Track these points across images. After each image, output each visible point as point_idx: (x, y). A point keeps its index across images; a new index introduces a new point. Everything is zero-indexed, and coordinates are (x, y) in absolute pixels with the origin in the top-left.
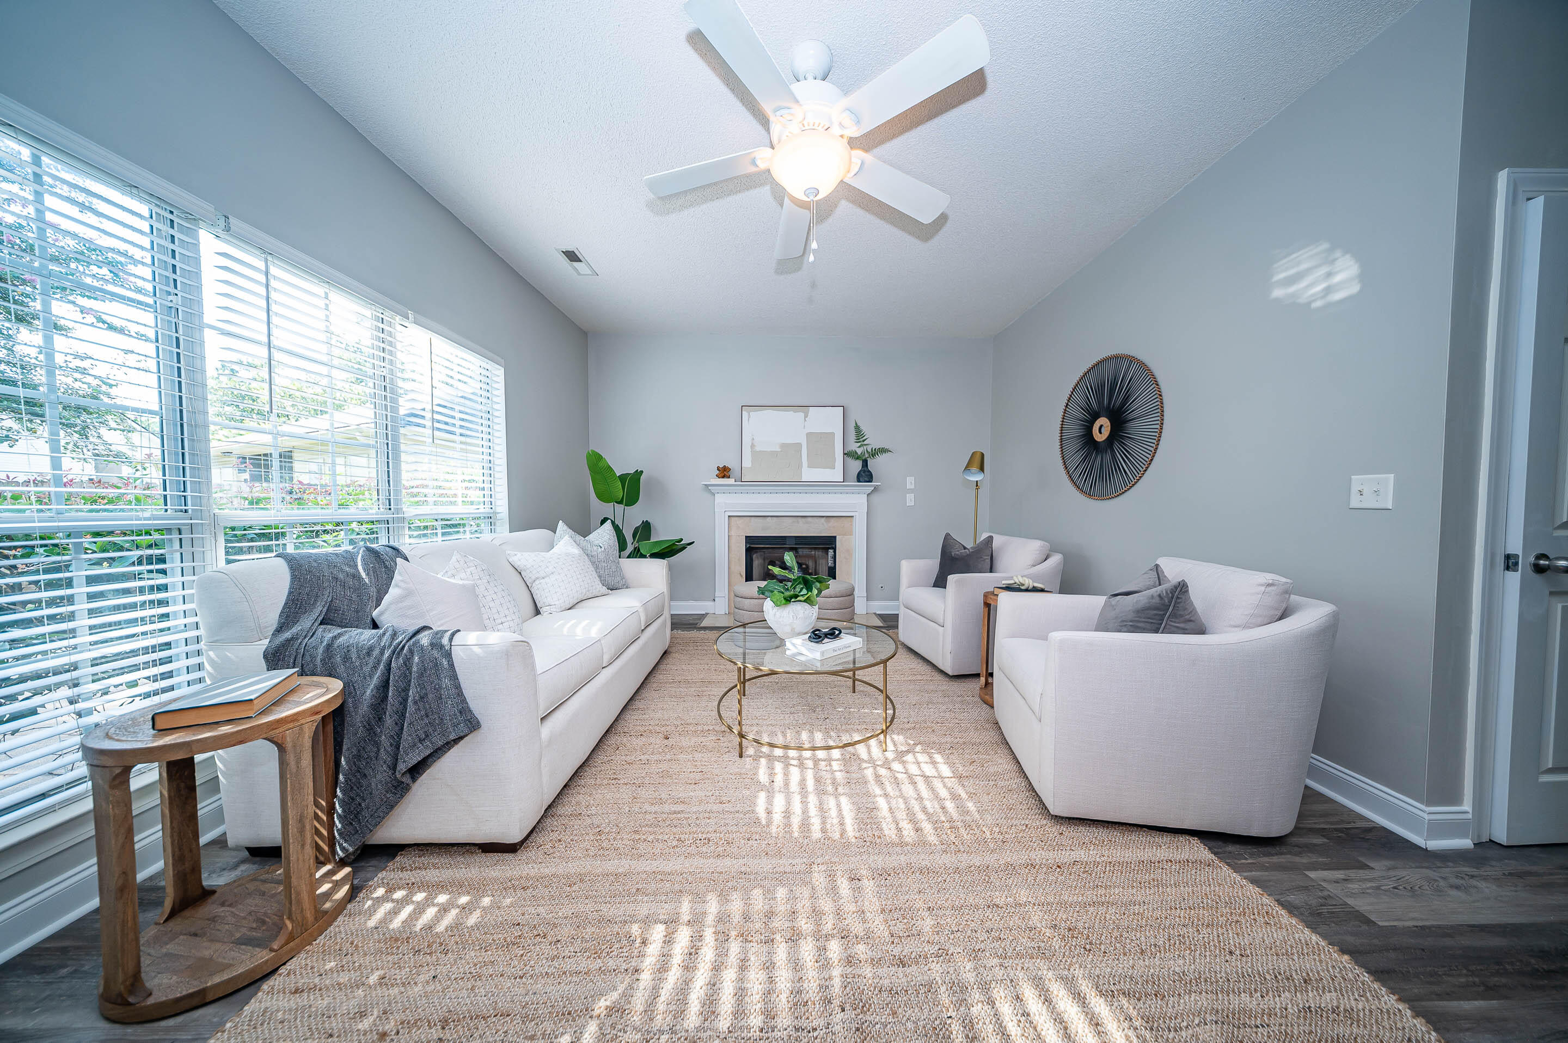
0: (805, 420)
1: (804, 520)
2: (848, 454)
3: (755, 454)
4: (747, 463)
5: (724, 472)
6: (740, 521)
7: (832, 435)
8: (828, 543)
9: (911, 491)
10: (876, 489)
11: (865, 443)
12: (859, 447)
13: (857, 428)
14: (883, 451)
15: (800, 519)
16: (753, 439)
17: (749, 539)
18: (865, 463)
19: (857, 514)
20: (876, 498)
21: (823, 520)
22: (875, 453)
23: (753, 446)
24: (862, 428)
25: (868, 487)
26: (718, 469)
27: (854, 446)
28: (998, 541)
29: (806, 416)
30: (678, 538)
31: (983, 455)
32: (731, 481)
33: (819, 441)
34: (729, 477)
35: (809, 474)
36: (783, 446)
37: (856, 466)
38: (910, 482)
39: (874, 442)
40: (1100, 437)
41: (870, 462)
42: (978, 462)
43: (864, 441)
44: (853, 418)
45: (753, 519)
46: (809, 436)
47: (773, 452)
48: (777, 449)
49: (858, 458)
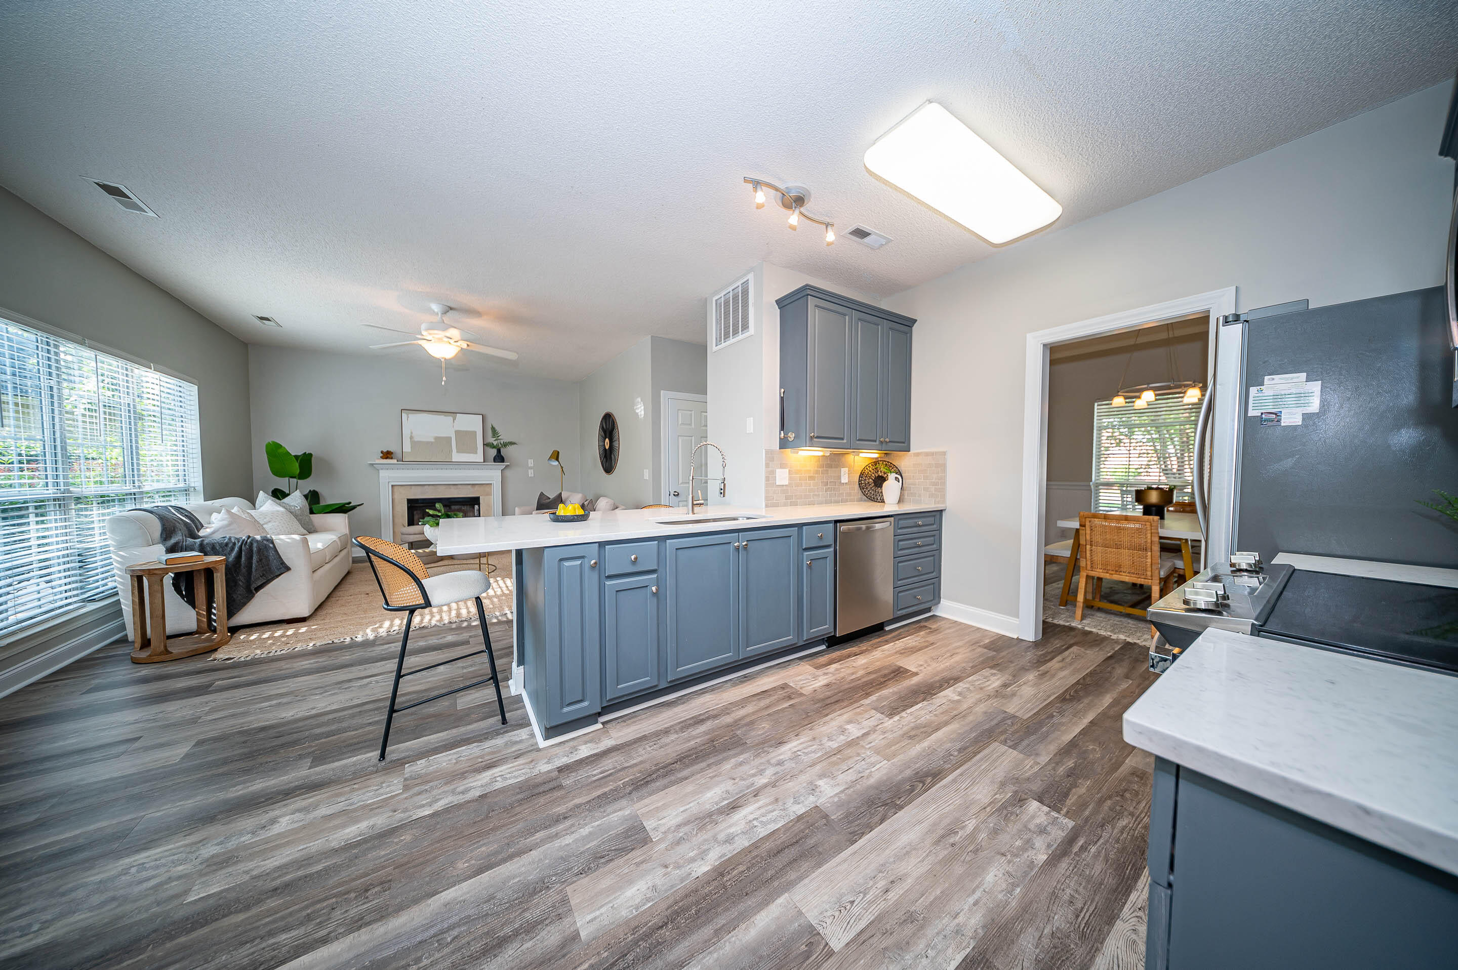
0: (454, 422)
1: (455, 487)
2: (486, 445)
3: (414, 444)
4: (407, 448)
5: (387, 455)
6: (401, 489)
7: (474, 433)
8: (473, 501)
9: (531, 468)
10: (507, 467)
11: (498, 438)
12: (495, 440)
13: (493, 429)
14: (512, 443)
15: (452, 487)
16: (412, 432)
17: (410, 501)
18: (499, 451)
19: (494, 482)
20: (508, 473)
21: (469, 487)
22: (505, 445)
23: (411, 438)
24: (496, 428)
25: (502, 465)
26: (382, 452)
27: (491, 440)
28: (563, 496)
29: (454, 420)
30: (347, 501)
31: (558, 452)
32: (394, 461)
33: (464, 436)
34: (392, 458)
35: (456, 457)
36: (437, 438)
37: (493, 452)
38: (531, 463)
39: (505, 437)
40: (607, 447)
41: (502, 450)
42: (556, 456)
44: (491, 421)
45: (413, 487)
46: (457, 433)
47: (428, 443)
48: (433, 440)
49: (494, 447)
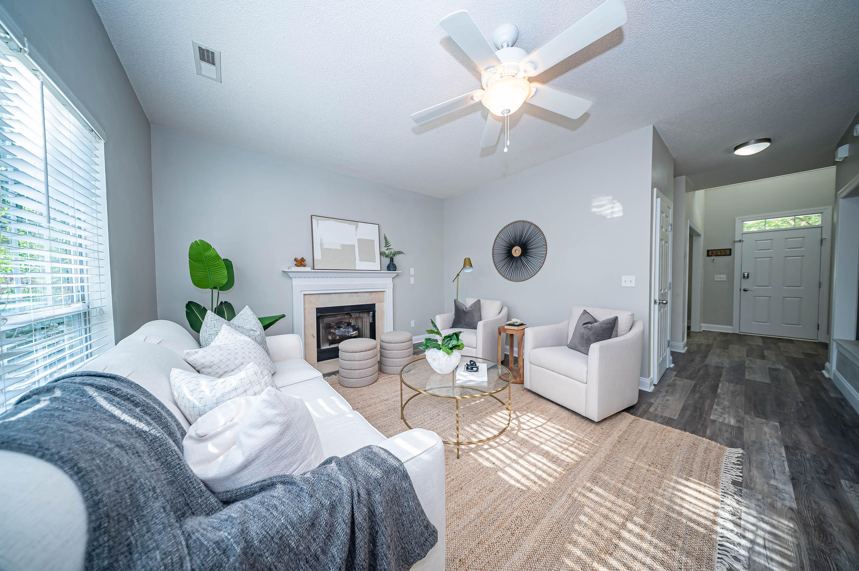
0: (356, 230)
1: (356, 295)
2: (382, 254)
3: (324, 251)
4: (318, 256)
5: (300, 263)
6: (312, 298)
7: (373, 241)
8: (370, 309)
9: (412, 276)
10: (397, 275)
11: (390, 247)
12: (387, 250)
13: (385, 238)
14: (399, 253)
15: (354, 295)
16: (322, 240)
17: (319, 310)
18: (392, 260)
19: (387, 289)
20: (396, 280)
21: (368, 294)
22: (396, 254)
23: (321, 245)
24: (388, 238)
25: (393, 274)
26: (295, 260)
27: (384, 249)
31: (470, 260)
32: (308, 269)
33: (364, 243)
34: (305, 266)
35: (360, 265)
36: (343, 246)
37: (387, 261)
38: (412, 271)
39: (395, 248)
40: (517, 255)
43: (389, 246)
44: (384, 232)
45: (322, 295)
46: (359, 240)
47: (336, 250)
48: (339, 248)
49: (387, 256)
